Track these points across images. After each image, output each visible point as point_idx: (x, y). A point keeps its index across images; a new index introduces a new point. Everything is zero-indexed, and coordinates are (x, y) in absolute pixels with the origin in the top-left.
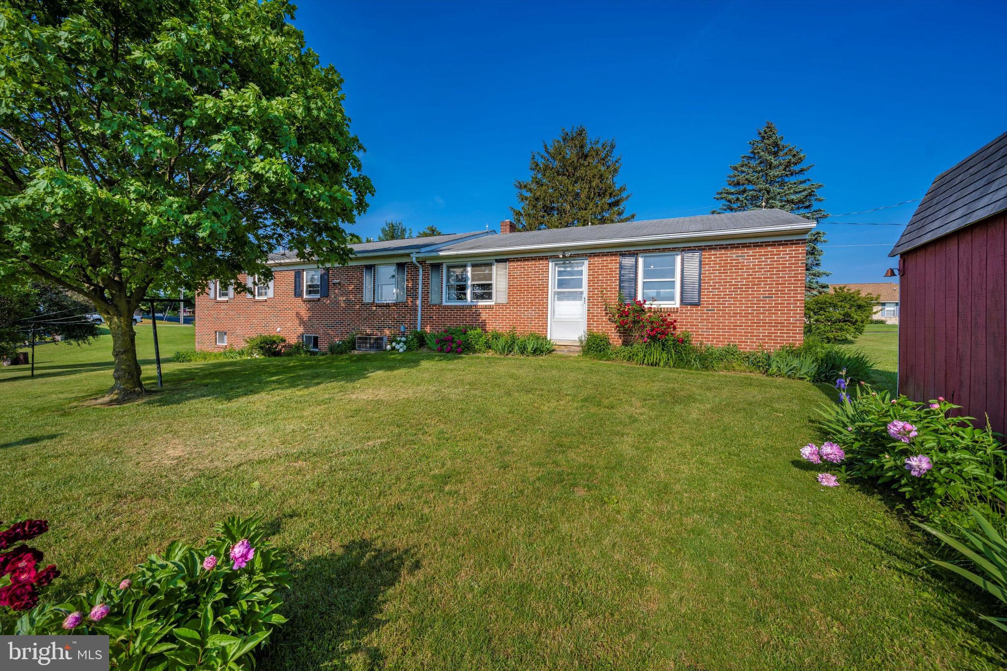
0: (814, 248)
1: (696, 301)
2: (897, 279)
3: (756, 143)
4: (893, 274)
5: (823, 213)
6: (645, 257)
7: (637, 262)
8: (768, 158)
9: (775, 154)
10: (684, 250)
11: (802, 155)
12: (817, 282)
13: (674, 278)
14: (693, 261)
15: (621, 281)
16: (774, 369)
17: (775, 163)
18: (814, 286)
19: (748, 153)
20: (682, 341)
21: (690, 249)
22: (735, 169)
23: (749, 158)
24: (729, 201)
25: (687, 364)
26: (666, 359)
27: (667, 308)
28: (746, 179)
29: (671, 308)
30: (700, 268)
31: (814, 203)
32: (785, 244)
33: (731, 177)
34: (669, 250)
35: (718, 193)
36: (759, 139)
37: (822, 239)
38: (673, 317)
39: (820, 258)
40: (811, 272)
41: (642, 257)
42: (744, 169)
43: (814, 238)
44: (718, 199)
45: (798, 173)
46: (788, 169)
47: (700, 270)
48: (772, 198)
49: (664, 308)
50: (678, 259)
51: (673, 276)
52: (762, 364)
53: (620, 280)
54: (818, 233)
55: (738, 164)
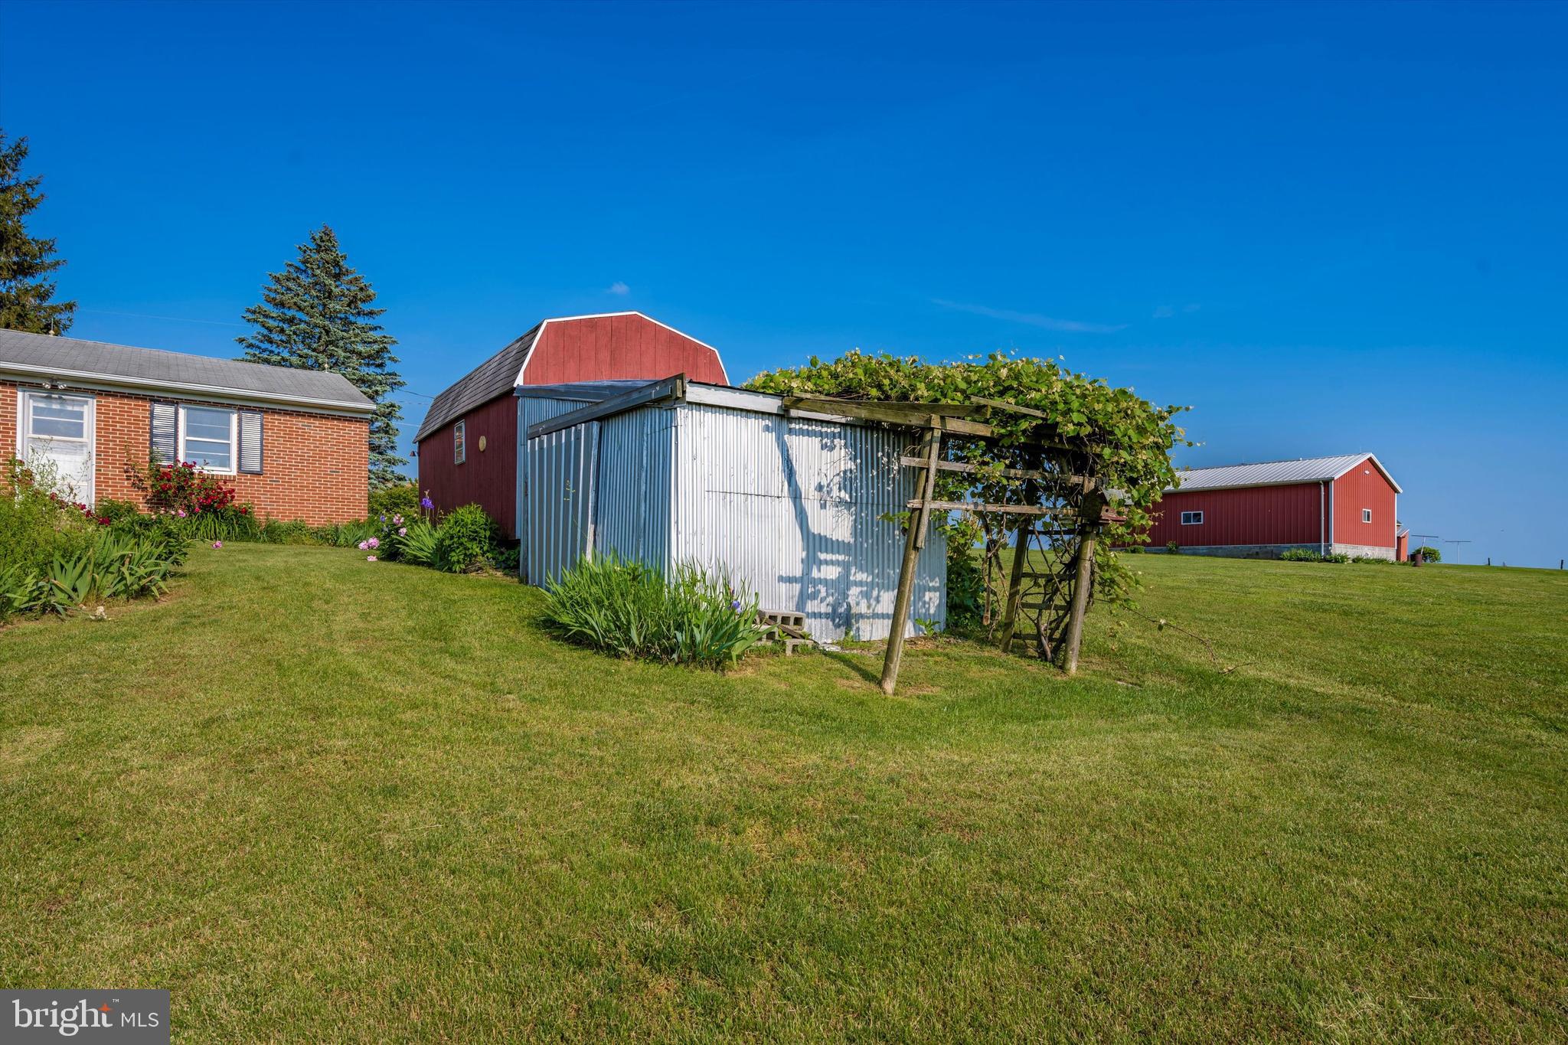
0: (388, 425)
1: (257, 468)
2: (417, 457)
3: (308, 252)
4: (414, 455)
5: (399, 379)
6: (188, 409)
7: (176, 413)
8: (327, 282)
9: (337, 277)
10: (241, 409)
11: (371, 291)
12: (393, 472)
13: (229, 439)
14: (253, 424)
15: (152, 435)
16: (342, 540)
17: (336, 291)
18: (389, 476)
19: (297, 259)
20: (245, 512)
21: (249, 409)
22: (278, 280)
23: (298, 269)
24: (270, 330)
25: (254, 538)
26: (226, 532)
27: (222, 476)
28: (295, 303)
29: (226, 476)
30: (262, 432)
31: (388, 362)
32: (350, 420)
33: (270, 290)
34: (222, 405)
35: (248, 311)
36: (312, 246)
37: (398, 414)
38: (229, 486)
39: (393, 438)
40: (385, 457)
41: (184, 408)
42: (291, 284)
43: (387, 411)
44: (249, 320)
45: (367, 315)
46: (353, 306)
47: (262, 436)
48: (331, 343)
49: (217, 475)
50: (234, 418)
51: (228, 437)
52: (330, 538)
53: (151, 432)
54: (392, 406)
55: (282, 273)
